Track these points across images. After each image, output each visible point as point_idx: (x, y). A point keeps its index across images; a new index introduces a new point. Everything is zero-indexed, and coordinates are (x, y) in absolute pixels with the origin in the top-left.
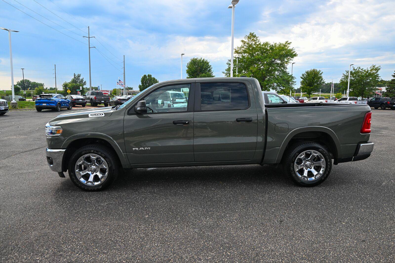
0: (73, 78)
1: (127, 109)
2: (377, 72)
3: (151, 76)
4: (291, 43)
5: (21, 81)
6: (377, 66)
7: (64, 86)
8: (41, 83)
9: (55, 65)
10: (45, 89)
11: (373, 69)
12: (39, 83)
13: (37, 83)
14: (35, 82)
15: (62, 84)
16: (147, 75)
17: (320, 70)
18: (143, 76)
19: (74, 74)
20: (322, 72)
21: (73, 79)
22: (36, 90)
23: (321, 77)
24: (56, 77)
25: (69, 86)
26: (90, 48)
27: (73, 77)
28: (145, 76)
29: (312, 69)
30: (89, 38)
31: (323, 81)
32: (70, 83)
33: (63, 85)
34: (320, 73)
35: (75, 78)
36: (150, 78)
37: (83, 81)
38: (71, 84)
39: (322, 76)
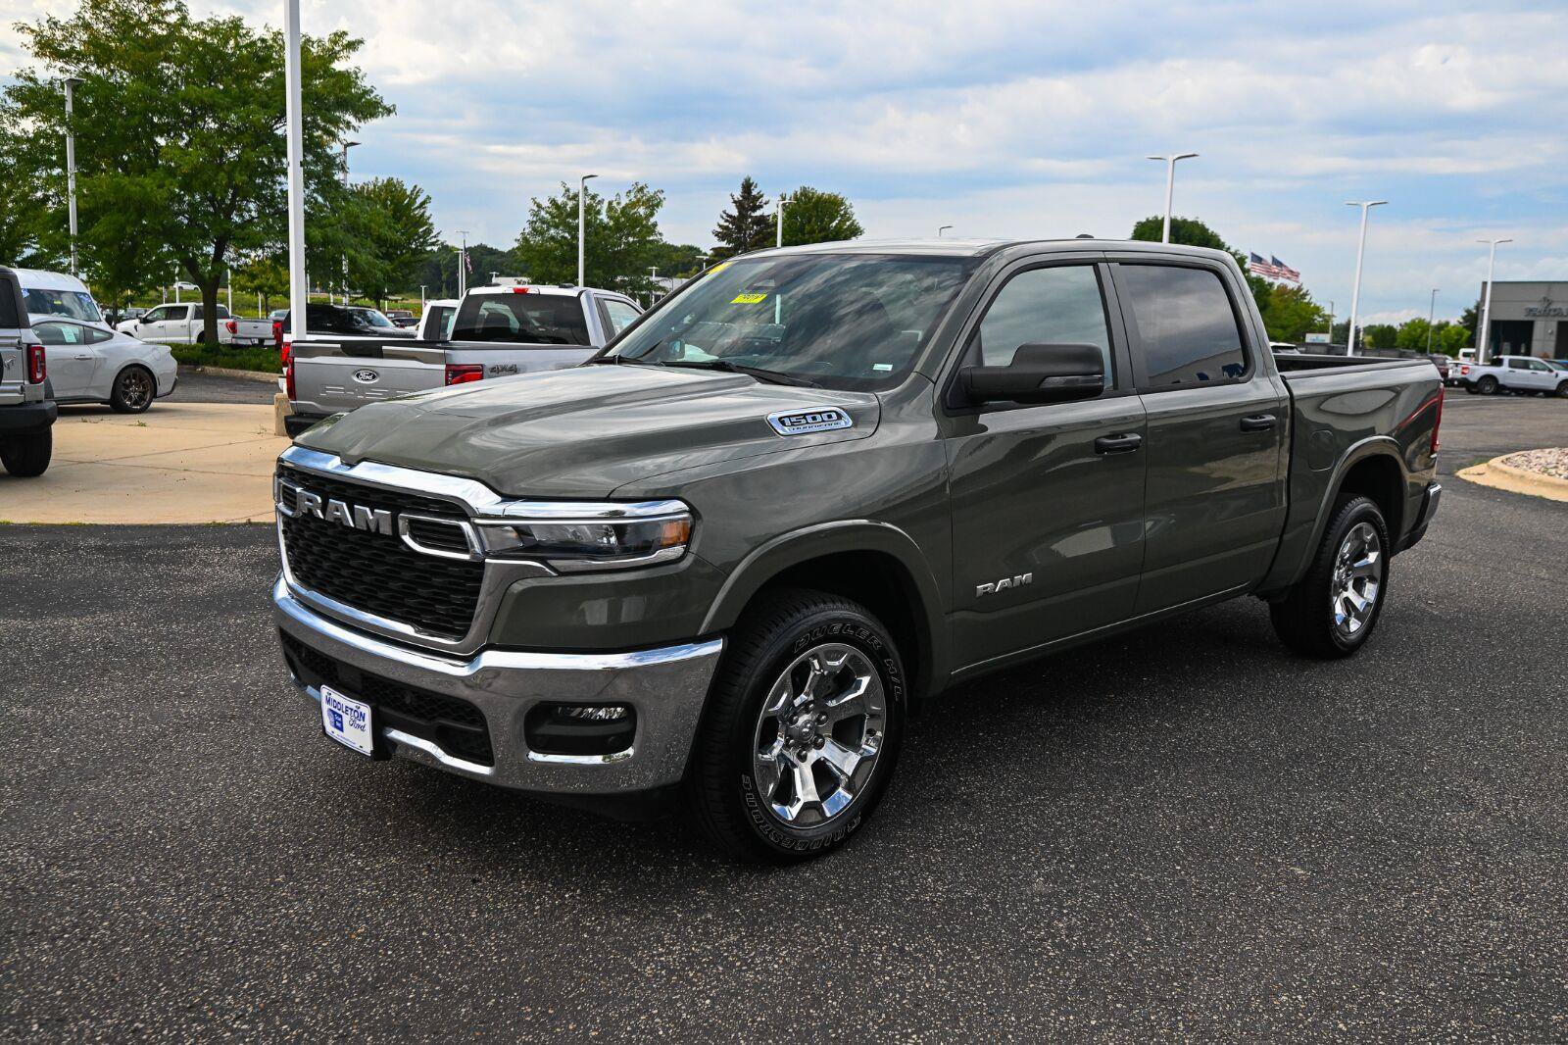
1: (935, 383)
2: (652, 215)
4: (361, 42)
6: (650, 191)
11: (639, 200)
17: (415, 187)
20: (429, 198)
23: (422, 221)
29: (383, 178)
31: (434, 240)
34: (419, 201)
39: (427, 214)
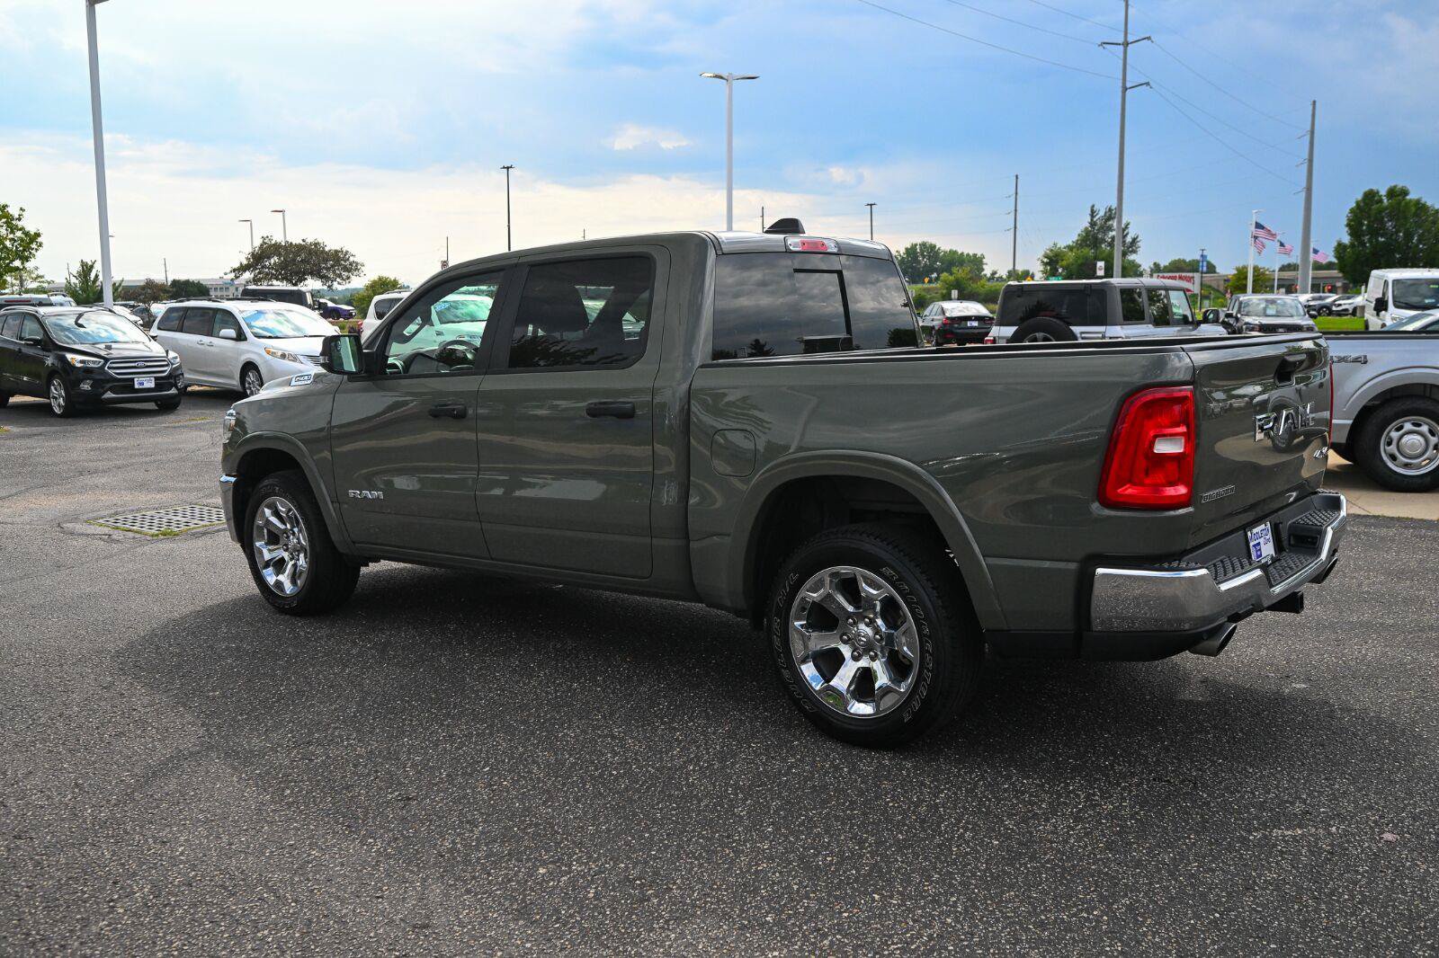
0: (1088, 225)
3: (1404, 192)
5: (907, 249)
7: (1045, 260)
8: (975, 255)
9: (1017, 176)
10: (989, 275)
12: (968, 255)
13: (962, 254)
14: (956, 252)
15: (1040, 254)
16: (1383, 192)
18: (1360, 197)
19: (1093, 206)
21: (1086, 228)
22: (945, 281)
24: (1015, 228)
25: (1064, 263)
26: (1125, 89)
27: (1085, 222)
28: (1370, 196)
30: (1126, 44)
32: (1070, 248)
33: (1042, 258)
35: (1093, 224)
36: (1399, 203)
37: (1127, 234)
38: (1074, 250)
